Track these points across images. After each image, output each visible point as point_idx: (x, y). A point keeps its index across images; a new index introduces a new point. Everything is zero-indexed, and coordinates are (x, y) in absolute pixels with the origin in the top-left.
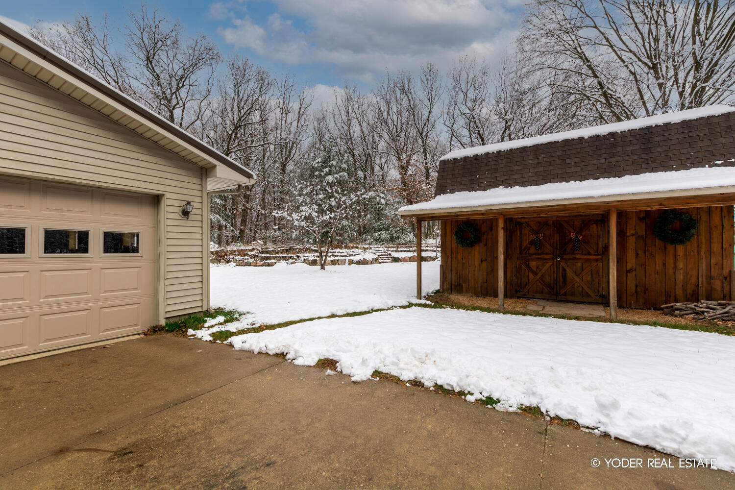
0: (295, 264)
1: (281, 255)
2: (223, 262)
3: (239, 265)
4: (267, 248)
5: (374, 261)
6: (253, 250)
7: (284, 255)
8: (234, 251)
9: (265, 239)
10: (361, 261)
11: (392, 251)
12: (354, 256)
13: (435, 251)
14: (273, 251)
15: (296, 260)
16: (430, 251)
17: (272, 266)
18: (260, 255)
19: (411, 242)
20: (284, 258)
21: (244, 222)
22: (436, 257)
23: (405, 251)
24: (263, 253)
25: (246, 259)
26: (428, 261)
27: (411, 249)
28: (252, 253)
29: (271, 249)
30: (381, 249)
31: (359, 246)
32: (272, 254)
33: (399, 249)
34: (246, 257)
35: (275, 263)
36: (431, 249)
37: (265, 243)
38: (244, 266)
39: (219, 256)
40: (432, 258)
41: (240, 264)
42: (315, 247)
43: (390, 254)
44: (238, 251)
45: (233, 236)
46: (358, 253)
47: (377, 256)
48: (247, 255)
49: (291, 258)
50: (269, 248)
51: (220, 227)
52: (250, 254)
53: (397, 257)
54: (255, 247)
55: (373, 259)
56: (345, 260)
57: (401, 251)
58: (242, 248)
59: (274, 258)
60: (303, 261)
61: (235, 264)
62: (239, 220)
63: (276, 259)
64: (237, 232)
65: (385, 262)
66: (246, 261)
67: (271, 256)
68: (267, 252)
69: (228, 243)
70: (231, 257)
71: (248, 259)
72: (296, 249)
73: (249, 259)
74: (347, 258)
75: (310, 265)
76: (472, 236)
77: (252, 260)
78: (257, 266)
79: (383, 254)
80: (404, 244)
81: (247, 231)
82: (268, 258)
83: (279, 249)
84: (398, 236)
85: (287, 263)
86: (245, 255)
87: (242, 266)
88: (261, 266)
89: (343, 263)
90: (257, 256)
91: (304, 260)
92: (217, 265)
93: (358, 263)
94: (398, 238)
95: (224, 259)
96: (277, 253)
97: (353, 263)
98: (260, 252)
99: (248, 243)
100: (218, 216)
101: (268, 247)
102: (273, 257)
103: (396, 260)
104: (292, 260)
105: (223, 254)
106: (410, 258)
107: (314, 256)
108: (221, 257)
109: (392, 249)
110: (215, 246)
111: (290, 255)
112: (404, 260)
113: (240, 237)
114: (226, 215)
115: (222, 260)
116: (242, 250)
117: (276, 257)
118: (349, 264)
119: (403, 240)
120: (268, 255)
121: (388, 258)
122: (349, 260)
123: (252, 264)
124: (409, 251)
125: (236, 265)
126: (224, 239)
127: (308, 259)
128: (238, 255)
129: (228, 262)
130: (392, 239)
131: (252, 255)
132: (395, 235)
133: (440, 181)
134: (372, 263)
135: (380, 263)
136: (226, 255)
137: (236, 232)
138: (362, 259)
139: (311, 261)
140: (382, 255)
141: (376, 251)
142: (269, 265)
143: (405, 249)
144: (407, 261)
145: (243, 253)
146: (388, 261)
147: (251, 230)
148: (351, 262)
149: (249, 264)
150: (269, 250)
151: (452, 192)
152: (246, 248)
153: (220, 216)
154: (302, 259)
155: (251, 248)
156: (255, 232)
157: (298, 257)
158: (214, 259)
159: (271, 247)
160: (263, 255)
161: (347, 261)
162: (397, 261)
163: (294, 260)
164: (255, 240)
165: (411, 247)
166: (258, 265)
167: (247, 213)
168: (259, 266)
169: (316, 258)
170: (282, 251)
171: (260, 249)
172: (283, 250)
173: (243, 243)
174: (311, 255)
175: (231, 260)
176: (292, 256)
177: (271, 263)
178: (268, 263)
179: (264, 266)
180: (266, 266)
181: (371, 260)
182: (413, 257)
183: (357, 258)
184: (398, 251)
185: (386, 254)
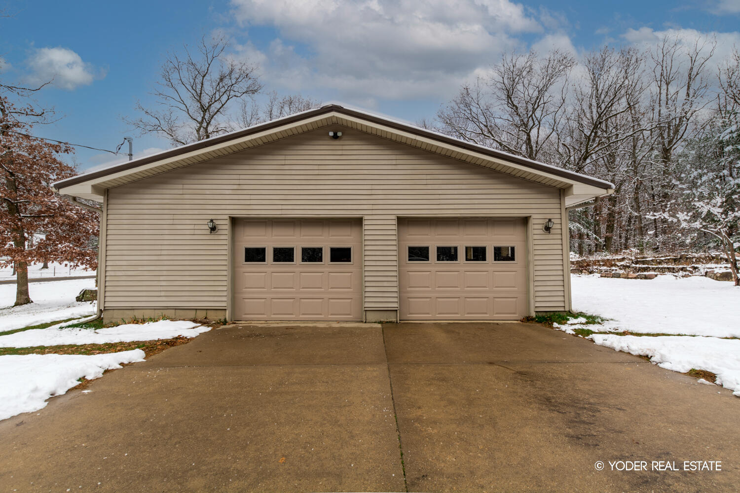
0: (689, 278)
1: (666, 266)
2: (585, 273)
3: (605, 277)
4: (644, 258)
6: (623, 259)
7: (670, 266)
8: (598, 261)
9: (641, 247)
14: (652, 260)
15: (691, 272)
17: (651, 279)
18: (634, 265)
20: (671, 270)
21: (610, 228)
24: (637, 263)
25: (613, 270)
28: (622, 263)
29: (651, 259)
32: (652, 265)
34: (613, 268)
35: (657, 275)
37: (642, 251)
38: (612, 277)
39: (580, 266)
41: (605, 275)
42: (726, 255)
44: (603, 261)
45: (596, 245)
48: (615, 265)
49: (682, 269)
50: (646, 258)
51: (581, 236)
52: (619, 265)
54: (625, 256)
58: (608, 257)
59: (654, 269)
60: (704, 274)
61: (599, 275)
62: (603, 228)
63: (657, 270)
64: (602, 240)
66: (613, 272)
67: (649, 268)
68: (643, 263)
69: (590, 253)
70: (595, 267)
71: (616, 270)
72: (693, 258)
73: (618, 270)
75: (717, 280)
77: (622, 272)
78: (628, 278)
81: (616, 238)
82: (645, 269)
83: (662, 259)
85: (676, 276)
86: (612, 265)
87: (608, 277)
88: (635, 278)
90: (629, 267)
91: (707, 273)
92: (578, 275)
95: (586, 270)
96: (660, 263)
98: (632, 263)
99: (617, 252)
100: (578, 224)
101: (646, 256)
102: (653, 268)
104: (685, 273)
105: (585, 264)
108: (583, 267)
110: (575, 256)
111: (681, 266)
113: (607, 245)
114: (588, 223)
115: (584, 271)
116: (608, 260)
117: (657, 268)
120: (646, 266)
123: (621, 276)
125: (601, 276)
126: (586, 247)
127: (715, 271)
128: (603, 265)
129: (591, 273)
131: (621, 265)
136: (588, 265)
137: (600, 240)
139: (719, 275)
142: (646, 277)
145: (609, 263)
147: (620, 237)
149: (618, 276)
150: (647, 259)
152: (614, 258)
153: (580, 224)
154: (703, 271)
155: (620, 257)
156: (627, 239)
157: (695, 268)
158: (575, 269)
159: (650, 255)
160: (638, 266)
163: (687, 273)
164: (626, 248)
166: (630, 277)
167: (614, 217)
168: (631, 278)
169: (729, 271)
170: (668, 261)
171: (633, 258)
172: (668, 259)
173: (610, 252)
174: (719, 265)
175: (594, 270)
176: (685, 267)
177: (649, 275)
178: (645, 275)
179: (639, 278)
180: (641, 279)
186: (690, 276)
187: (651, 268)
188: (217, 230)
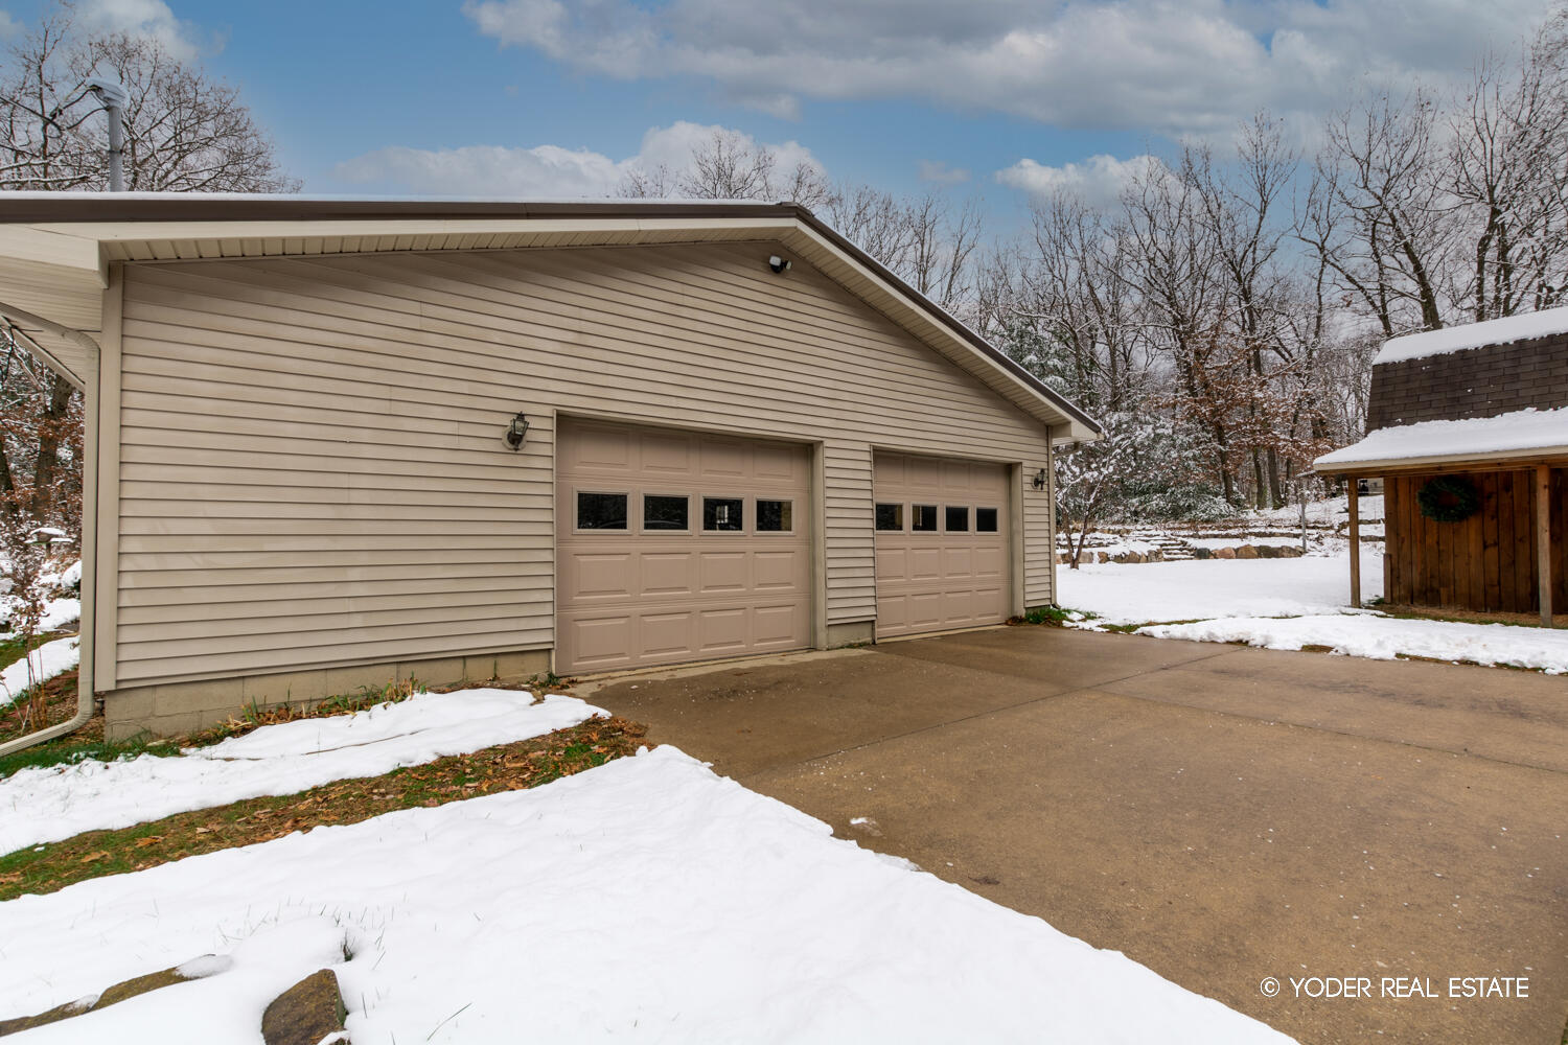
5: (1153, 557)
10: (1126, 555)
11: (1188, 536)
12: (1107, 546)
13: (1297, 536)
16: (1282, 535)
19: (1223, 516)
22: (1304, 547)
23: (1216, 536)
26: (1283, 556)
27: (1229, 531)
30: (1159, 534)
31: (1099, 527)
33: (1201, 533)
36: (1285, 531)
40: (1294, 550)
43: (1184, 543)
46: (1112, 541)
47: (1159, 547)
53: (1205, 549)
55: (1150, 552)
56: (1092, 554)
57: (1207, 536)
65: (1179, 559)
74: (1095, 551)
76: (1463, 501)
79: (1167, 542)
80: (1207, 521)
84: (1189, 506)
93: (1120, 559)
94: (1189, 508)
97: (1108, 560)
103: (1202, 554)
106: (1237, 551)
109: (1185, 533)
112: (1224, 554)
118: (1101, 561)
119: (1204, 512)
121: (1181, 550)
122: (1101, 554)
124: (1227, 536)
130: (1176, 513)
132: (1182, 503)
133: (1377, 404)
134: (1148, 560)
135: (1166, 560)
138: (1128, 553)
140: (1166, 545)
141: (1146, 535)
143: (1216, 532)
144: (1231, 558)
146: (1183, 556)
148: (1105, 558)
151: (1409, 421)
161: (1096, 557)
162: (1206, 557)
165: (1226, 528)
181: (1147, 554)
182: (1247, 548)
183: (1113, 551)
184: (1200, 537)
185: (1174, 542)
188: (523, 442)
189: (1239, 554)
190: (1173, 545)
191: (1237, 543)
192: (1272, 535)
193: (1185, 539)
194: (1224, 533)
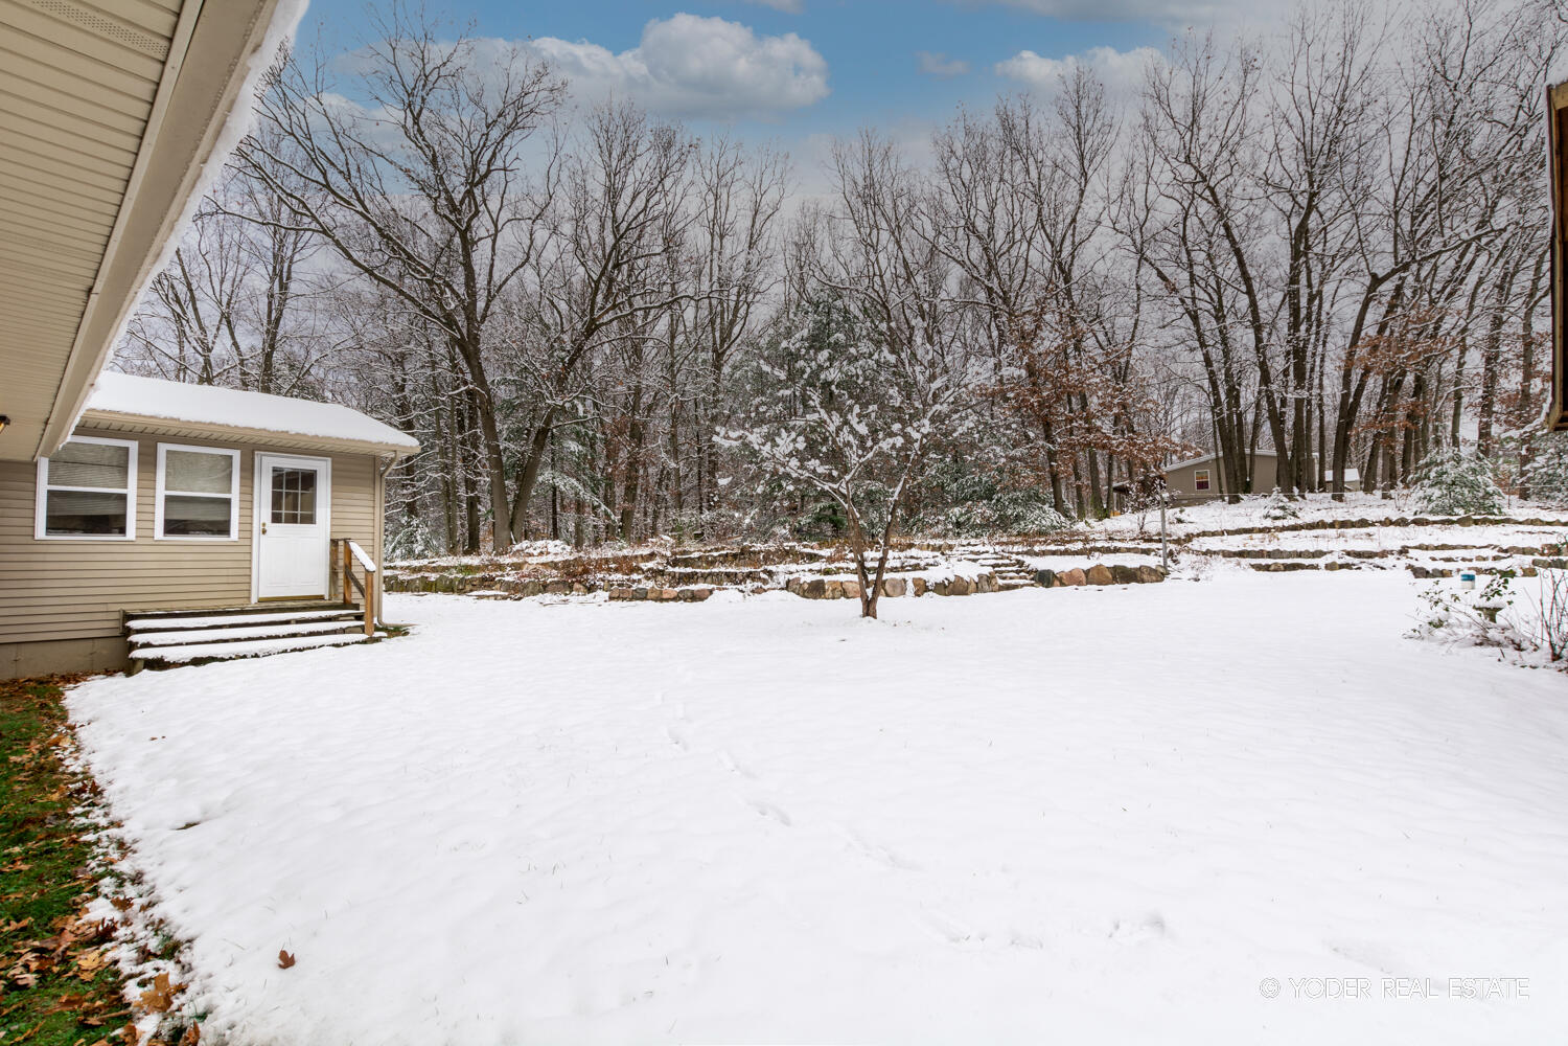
0: (764, 594)
1: (723, 569)
2: (578, 590)
3: (618, 598)
4: (685, 552)
5: (985, 584)
6: (652, 556)
7: (730, 570)
8: (607, 561)
9: (678, 531)
10: (950, 582)
12: (925, 569)
13: (1147, 552)
14: (700, 558)
15: (765, 582)
16: (1129, 550)
17: (702, 599)
18: (670, 569)
19: (1055, 528)
20: (732, 578)
21: (630, 492)
22: (1162, 567)
23: (1054, 553)
24: (675, 563)
25: (634, 581)
26: (1143, 582)
27: (1069, 546)
28: (651, 565)
29: (696, 555)
32: (699, 567)
33: (1037, 548)
34: (635, 576)
35: (711, 592)
36: (1131, 545)
37: (680, 542)
38: (631, 600)
39: (569, 574)
40: (1155, 571)
41: (622, 594)
42: (805, 546)
43: (1020, 563)
44: (616, 559)
45: (607, 527)
46: (932, 562)
48: (638, 570)
49: (749, 575)
50: (691, 553)
51: (580, 506)
52: (645, 568)
53: (1048, 571)
54: (655, 549)
55: (980, 576)
56: (904, 580)
57: (1044, 553)
58: (625, 552)
59: (705, 577)
60: (783, 584)
61: (606, 595)
62: (619, 491)
63: (709, 579)
64: (616, 518)
65: (1020, 586)
66: (635, 587)
67: (697, 573)
68: (687, 563)
69: (596, 543)
70: (599, 576)
71: (639, 581)
72: (759, 553)
73: (644, 581)
74: (906, 577)
75: (804, 596)
77: (649, 585)
78: (662, 600)
79: (1000, 562)
81: (638, 515)
82: (690, 578)
83: (716, 554)
84: (1017, 515)
85: (742, 591)
86: (633, 570)
87: (624, 599)
88: (676, 599)
89: (899, 590)
90: (662, 573)
91: (788, 582)
92: (563, 597)
93: (945, 589)
94: (1018, 518)
95: (580, 582)
96: (712, 563)
97: (927, 589)
98: (668, 563)
99: (641, 541)
100: (573, 481)
101: (688, 548)
102: (703, 574)
103: (1045, 579)
104: (755, 584)
105: (580, 569)
106: (1087, 573)
107: (810, 570)
108: (575, 576)
109: (1016, 549)
110: (564, 549)
111: (746, 570)
112: (1072, 579)
113: (624, 529)
114: (592, 479)
115: (577, 586)
116: (625, 557)
117: (710, 574)
118: (917, 594)
119: (1034, 523)
120: (689, 570)
121: (1017, 573)
122: (916, 581)
123: (649, 596)
124: (1066, 553)
125: (611, 598)
126: (589, 532)
127: (798, 579)
128: (616, 570)
129: (591, 589)
130: (1004, 523)
131: (649, 570)
132: (1009, 512)
134: (978, 589)
135: (1003, 589)
136: (586, 571)
137: (613, 517)
138: (952, 579)
139: (806, 586)
140: (998, 566)
142: (695, 597)
143: (1053, 547)
144: (1080, 583)
145: (626, 565)
146: (1022, 582)
147: (645, 514)
148: (922, 588)
149: (642, 596)
150: (692, 556)
152: (636, 553)
153: (578, 480)
154: (782, 579)
155: (646, 552)
156: (656, 518)
157: (770, 573)
158: (557, 583)
159: (694, 550)
160: (677, 570)
161: (910, 585)
162: (1052, 583)
163: (760, 584)
164: (654, 534)
165: (1064, 542)
166: (665, 596)
167: (637, 471)
168: (667, 600)
169: (818, 577)
170: (725, 559)
171: (669, 554)
172: (727, 555)
173: (629, 541)
174: (800, 567)
175: (598, 583)
176: (753, 570)
177: (698, 591)
178: (692, 592)
179: (680, 599)
180: (685, 600)
181: (977, 580)
182: (1098, 568)
183: (933, 576)
184: (1037, 554)
185: (1007, 561)
186: (765, 591)
187: (699, 575)
189: (1093, 577)
190: (1006, 565)
191: (1083, 563)
192: (1117, 550)
193: (1020, 557)
194: (1062, 548)
